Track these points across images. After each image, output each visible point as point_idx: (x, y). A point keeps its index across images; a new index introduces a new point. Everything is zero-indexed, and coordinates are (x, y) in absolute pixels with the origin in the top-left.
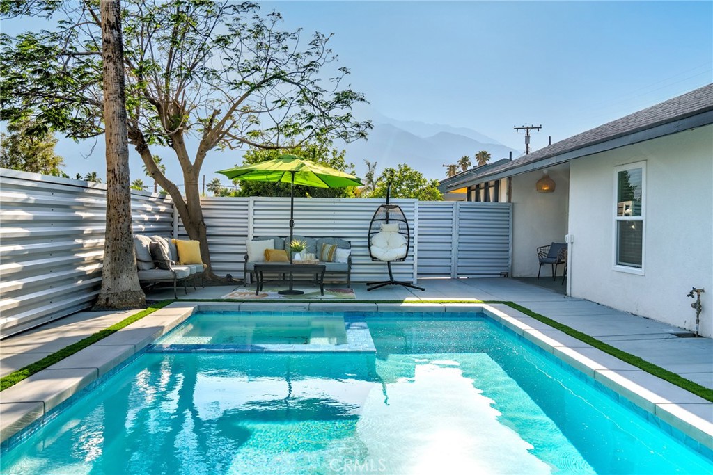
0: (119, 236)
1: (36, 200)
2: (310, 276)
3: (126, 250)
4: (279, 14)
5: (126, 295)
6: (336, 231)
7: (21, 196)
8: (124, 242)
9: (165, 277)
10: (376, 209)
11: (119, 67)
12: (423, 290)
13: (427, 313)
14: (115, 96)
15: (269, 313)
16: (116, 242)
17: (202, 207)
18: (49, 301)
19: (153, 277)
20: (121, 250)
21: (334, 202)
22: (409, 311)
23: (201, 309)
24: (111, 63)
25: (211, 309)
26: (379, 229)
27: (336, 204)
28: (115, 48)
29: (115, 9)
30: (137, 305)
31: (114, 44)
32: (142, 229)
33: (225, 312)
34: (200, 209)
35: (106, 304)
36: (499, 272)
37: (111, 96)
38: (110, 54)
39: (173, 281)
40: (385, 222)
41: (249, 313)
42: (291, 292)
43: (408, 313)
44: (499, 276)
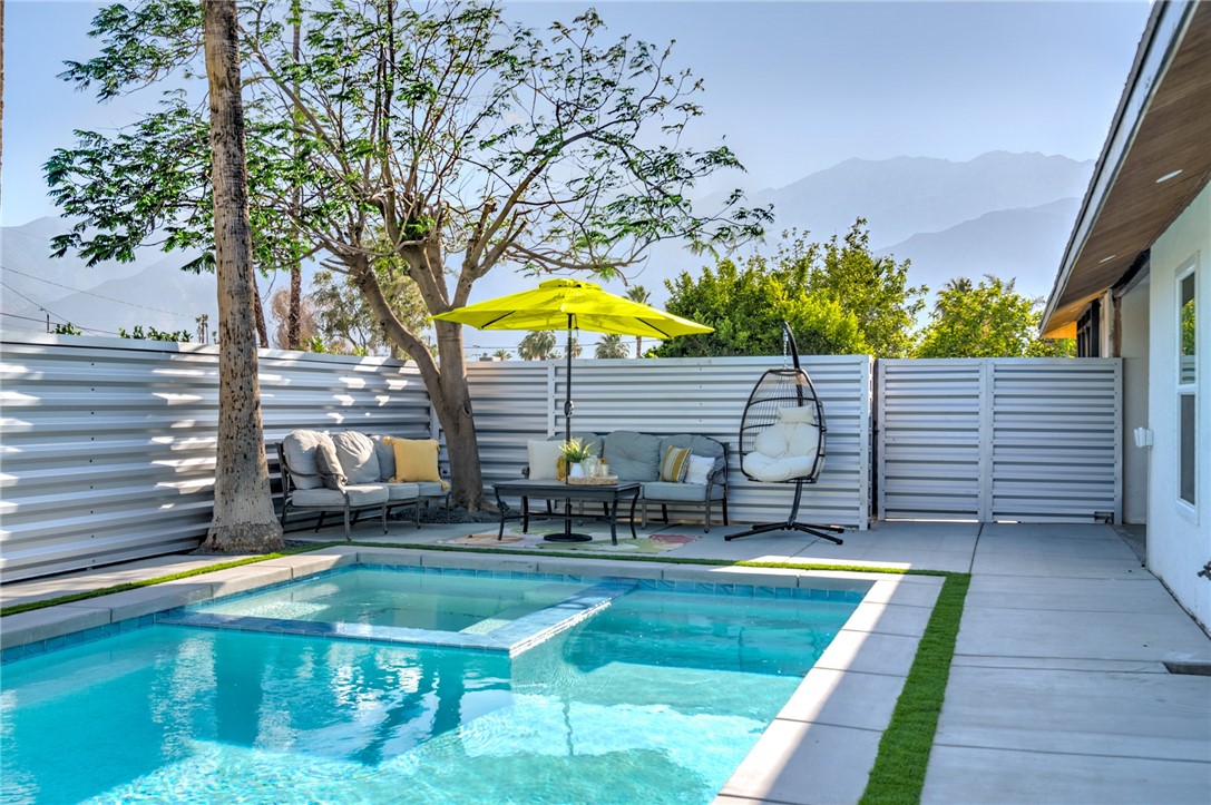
0: (233, 432)
1: (45, 375)
2: (594, 507)
3: (245, 456)
4: (595, 16)
5: (242, 530)
6: (704, 421)
7: (18, 370)
8: (241, 442)
9: (332, 503)
10: (758, 377)
11: (234, 149)
12: (840, 542)
13: (761, 588)
14: (225, 198)
15: (472, 572)
16: (229, 441)
17: (469, 380)
18: (90, 535)
19: (314, 503)
20: (236, 454)
21: (699, 366)
22: (724, 582)
23: (362, 560)
24: (220, 146)
25: (378, 561)
26: (775, 417)
27: (704, 370)
28: (226, 120)
29: (225, 55)
30: (259, 548)
31: (225, 113)
32: (336, 420)
33: (400, 568)
34: (464, 385)
35: (213, 544)
36: (1092, 512)
37: (220, 200)
38: (219, 130)
39: (341, 509)
40: (796, 402)
41: (439, 570)
42: (568, 537)
43: (724, 586)
44: (1092, 520)
